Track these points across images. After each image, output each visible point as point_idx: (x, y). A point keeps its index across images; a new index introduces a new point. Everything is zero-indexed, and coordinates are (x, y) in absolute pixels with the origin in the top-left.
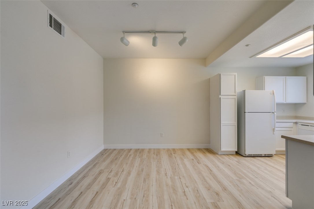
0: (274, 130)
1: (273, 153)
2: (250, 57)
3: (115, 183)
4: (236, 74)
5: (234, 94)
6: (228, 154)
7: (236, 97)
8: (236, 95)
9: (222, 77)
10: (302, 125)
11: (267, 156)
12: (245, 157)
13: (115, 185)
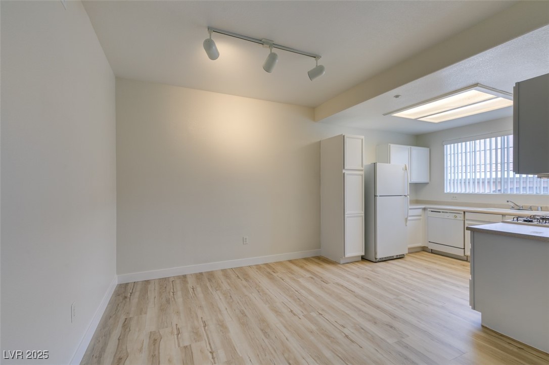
0: (406, 219)
1: (405, 252)
2: (385, 115)
3: (210, 355)
4: (363, 137)
5: (361, 168)
6: (353, 261)
7: (363, 173)
8: (362, 170)
9: (347, 140)
10: (432, 211)
11: (399, 257)
12: (376, 262)
13: (213, 358)
